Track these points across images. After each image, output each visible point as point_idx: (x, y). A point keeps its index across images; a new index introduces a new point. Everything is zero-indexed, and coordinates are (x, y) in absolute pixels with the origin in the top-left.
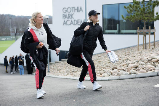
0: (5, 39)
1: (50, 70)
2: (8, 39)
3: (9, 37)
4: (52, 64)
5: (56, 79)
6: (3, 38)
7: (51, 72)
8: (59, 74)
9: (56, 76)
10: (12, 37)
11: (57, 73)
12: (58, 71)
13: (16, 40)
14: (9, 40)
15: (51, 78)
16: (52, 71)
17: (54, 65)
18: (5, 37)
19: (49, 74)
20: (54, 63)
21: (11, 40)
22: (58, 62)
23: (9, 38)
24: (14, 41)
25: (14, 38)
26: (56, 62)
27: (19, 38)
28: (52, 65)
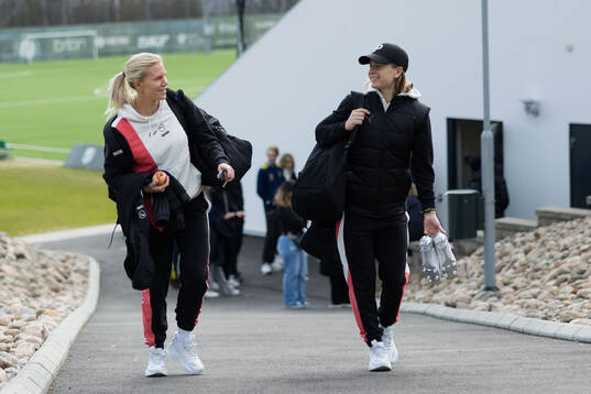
0: (162, 40)
1: (499, 278)
2: (182, 39)
3: (194, 23)
4: (515, 229)
5: (547, 345)
6: (148, 34)
7: (508, 289)
8: (575, 306)
9: (553, 327)
10: (208, 29)
11: (552, 302)
12: (568, 288)
13: (245, 48)
14: (188, 49)
15: (508, 336)
16: (518, 281)
17: (531, 235)
18: (162, 24)
19: (490, 309)
20: (534, 223)
21: (201, 49)
22: (559, 218)
23: (187, 31)
24: (232, 53)
25: (226, 36)
26: (547, 218)
27: (264, 31)
28: (518, 238)
